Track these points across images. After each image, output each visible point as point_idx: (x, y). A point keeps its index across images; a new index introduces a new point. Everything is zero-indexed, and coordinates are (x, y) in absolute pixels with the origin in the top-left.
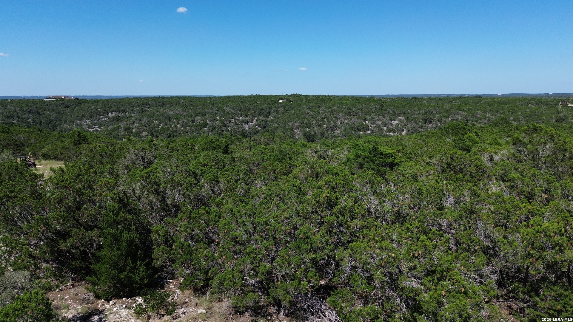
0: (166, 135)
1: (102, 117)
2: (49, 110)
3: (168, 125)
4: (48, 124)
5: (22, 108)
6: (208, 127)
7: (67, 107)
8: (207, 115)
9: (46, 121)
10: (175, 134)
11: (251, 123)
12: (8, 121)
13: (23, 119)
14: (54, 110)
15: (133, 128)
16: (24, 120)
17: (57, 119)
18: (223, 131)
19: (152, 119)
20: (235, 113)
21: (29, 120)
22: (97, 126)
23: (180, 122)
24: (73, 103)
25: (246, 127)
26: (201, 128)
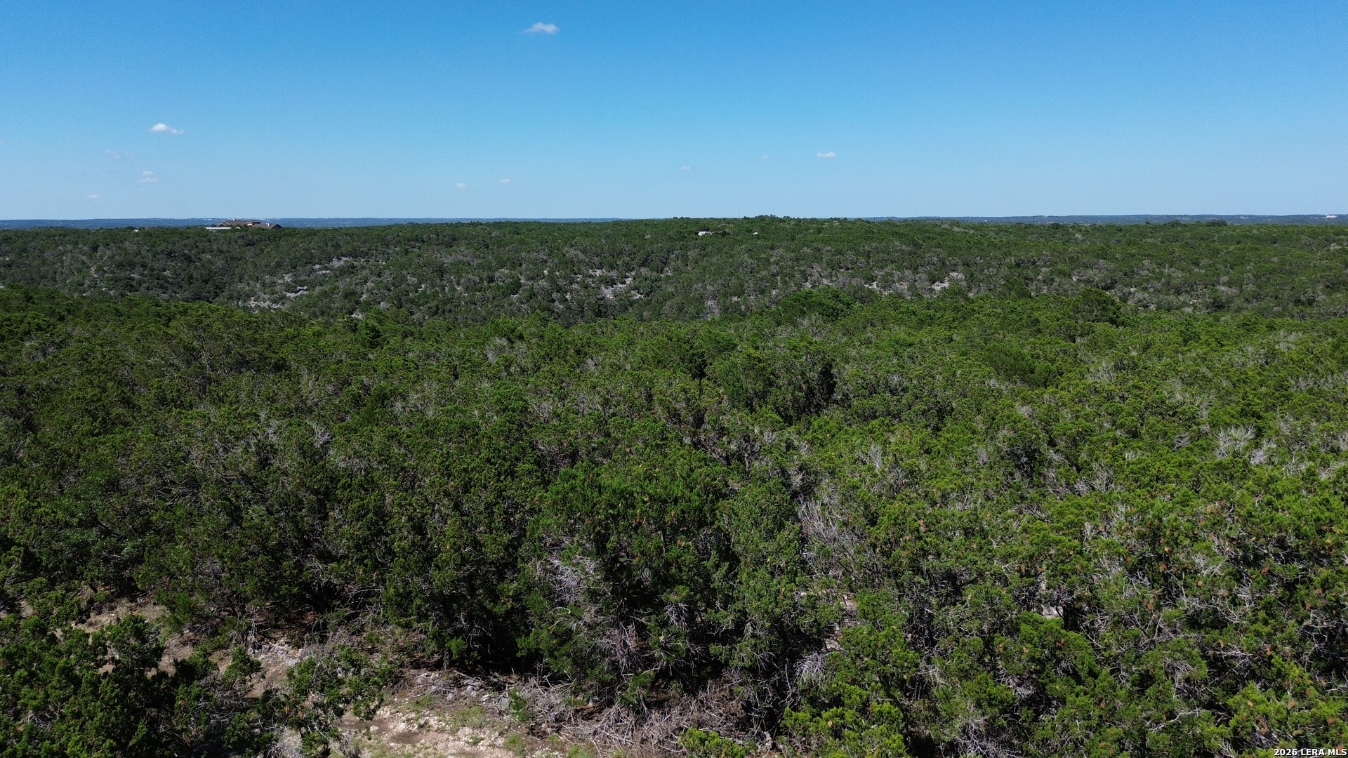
0: (429, 308)
1: (317, 267)
2: (211, 251)
3: (437, 286)
4: (206, 282)
5: (154, 246)
6: (520, 292)
7: (251, 244)
8: (524, 266)
9: (201, 275)
10: (448, 307)
11: (622, 283)
12: (122, 274)
13: (153, 270)
14: (222, 252)
15: (362, 293)
16: (155, 272)
17: (224, 271)
18: (553, 301)
19: (405, 272)
20: (587, 261)
21: (165, 273)
22: (305, 288)
23: (462, 281)
24: (263, 238)
25: (608, 293)
26: (505, 295)
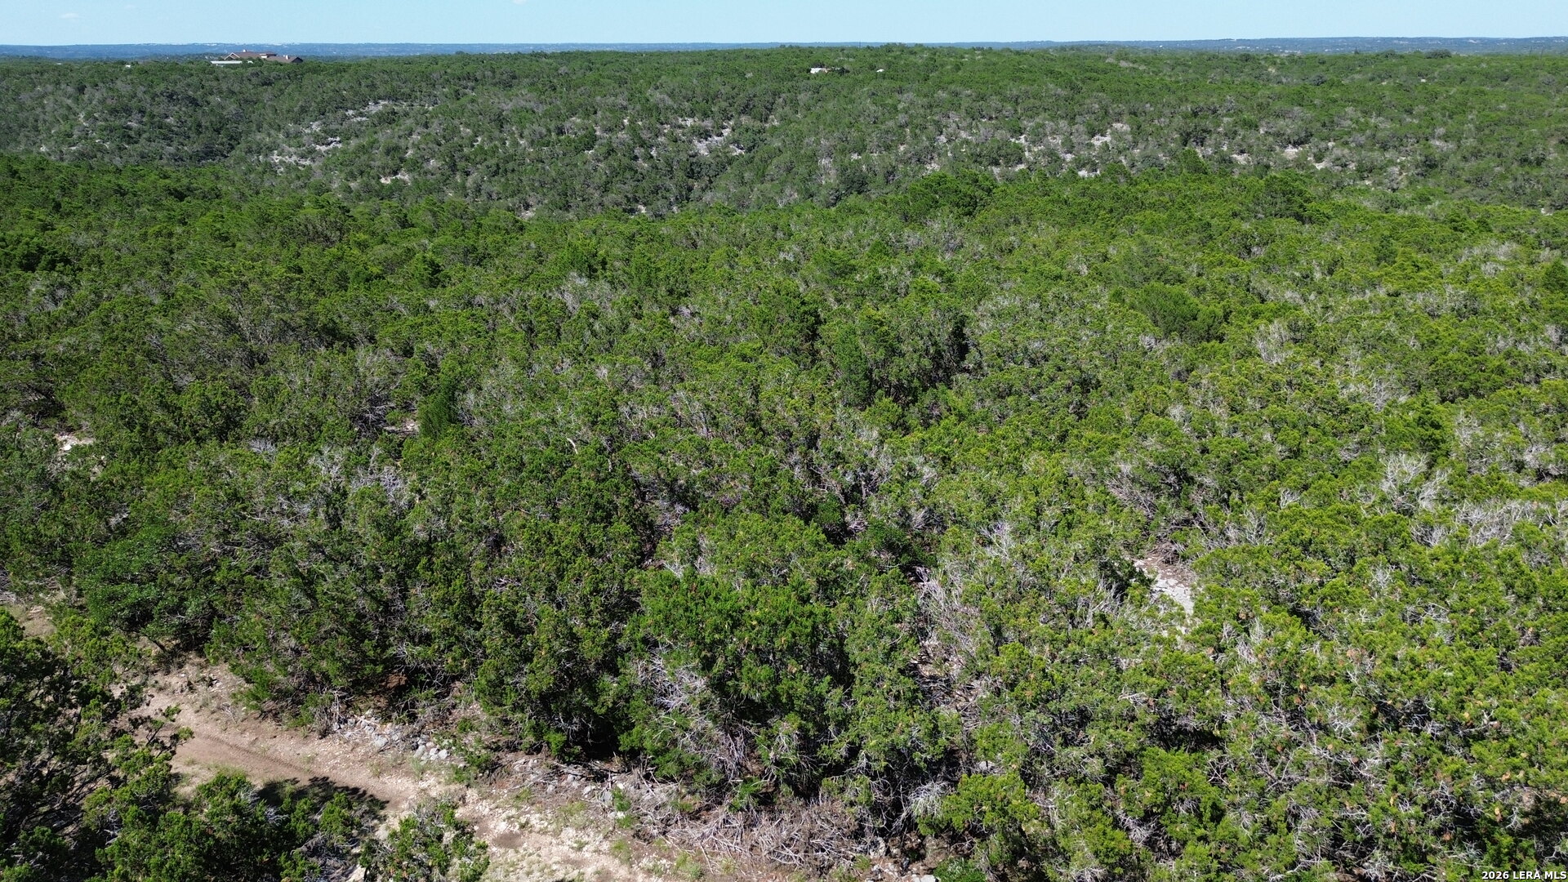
0: (488, 167)
1: (351, 112)
2: (220, 92)
3: (496, 139)
4: (218, 131)
5: (152, 87)
6: (596, 147)
7: (267, 83)
8: (599, 114)
9: (211, 122)
10: (510, 166)
11: (718, 135)
12: (117, 123)
13: (153, 116)
14: (233, 93)
15: (407, 148)
16: (156, 119)
17: (239, 118)
18: (636, 158)
19: (456, 122)
20: (675, 107)
21: (168, 120)
22: (338, 139)
23: (526, 132)
24: (282, 74)
25: (702, 148)
26: (578, 151)
